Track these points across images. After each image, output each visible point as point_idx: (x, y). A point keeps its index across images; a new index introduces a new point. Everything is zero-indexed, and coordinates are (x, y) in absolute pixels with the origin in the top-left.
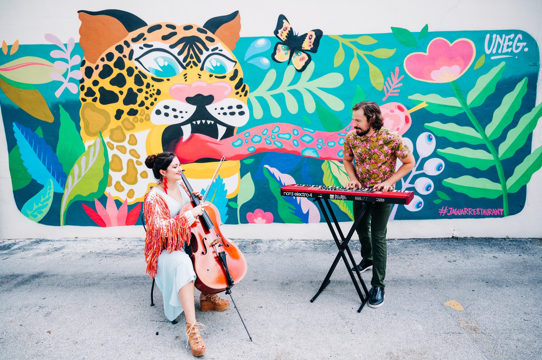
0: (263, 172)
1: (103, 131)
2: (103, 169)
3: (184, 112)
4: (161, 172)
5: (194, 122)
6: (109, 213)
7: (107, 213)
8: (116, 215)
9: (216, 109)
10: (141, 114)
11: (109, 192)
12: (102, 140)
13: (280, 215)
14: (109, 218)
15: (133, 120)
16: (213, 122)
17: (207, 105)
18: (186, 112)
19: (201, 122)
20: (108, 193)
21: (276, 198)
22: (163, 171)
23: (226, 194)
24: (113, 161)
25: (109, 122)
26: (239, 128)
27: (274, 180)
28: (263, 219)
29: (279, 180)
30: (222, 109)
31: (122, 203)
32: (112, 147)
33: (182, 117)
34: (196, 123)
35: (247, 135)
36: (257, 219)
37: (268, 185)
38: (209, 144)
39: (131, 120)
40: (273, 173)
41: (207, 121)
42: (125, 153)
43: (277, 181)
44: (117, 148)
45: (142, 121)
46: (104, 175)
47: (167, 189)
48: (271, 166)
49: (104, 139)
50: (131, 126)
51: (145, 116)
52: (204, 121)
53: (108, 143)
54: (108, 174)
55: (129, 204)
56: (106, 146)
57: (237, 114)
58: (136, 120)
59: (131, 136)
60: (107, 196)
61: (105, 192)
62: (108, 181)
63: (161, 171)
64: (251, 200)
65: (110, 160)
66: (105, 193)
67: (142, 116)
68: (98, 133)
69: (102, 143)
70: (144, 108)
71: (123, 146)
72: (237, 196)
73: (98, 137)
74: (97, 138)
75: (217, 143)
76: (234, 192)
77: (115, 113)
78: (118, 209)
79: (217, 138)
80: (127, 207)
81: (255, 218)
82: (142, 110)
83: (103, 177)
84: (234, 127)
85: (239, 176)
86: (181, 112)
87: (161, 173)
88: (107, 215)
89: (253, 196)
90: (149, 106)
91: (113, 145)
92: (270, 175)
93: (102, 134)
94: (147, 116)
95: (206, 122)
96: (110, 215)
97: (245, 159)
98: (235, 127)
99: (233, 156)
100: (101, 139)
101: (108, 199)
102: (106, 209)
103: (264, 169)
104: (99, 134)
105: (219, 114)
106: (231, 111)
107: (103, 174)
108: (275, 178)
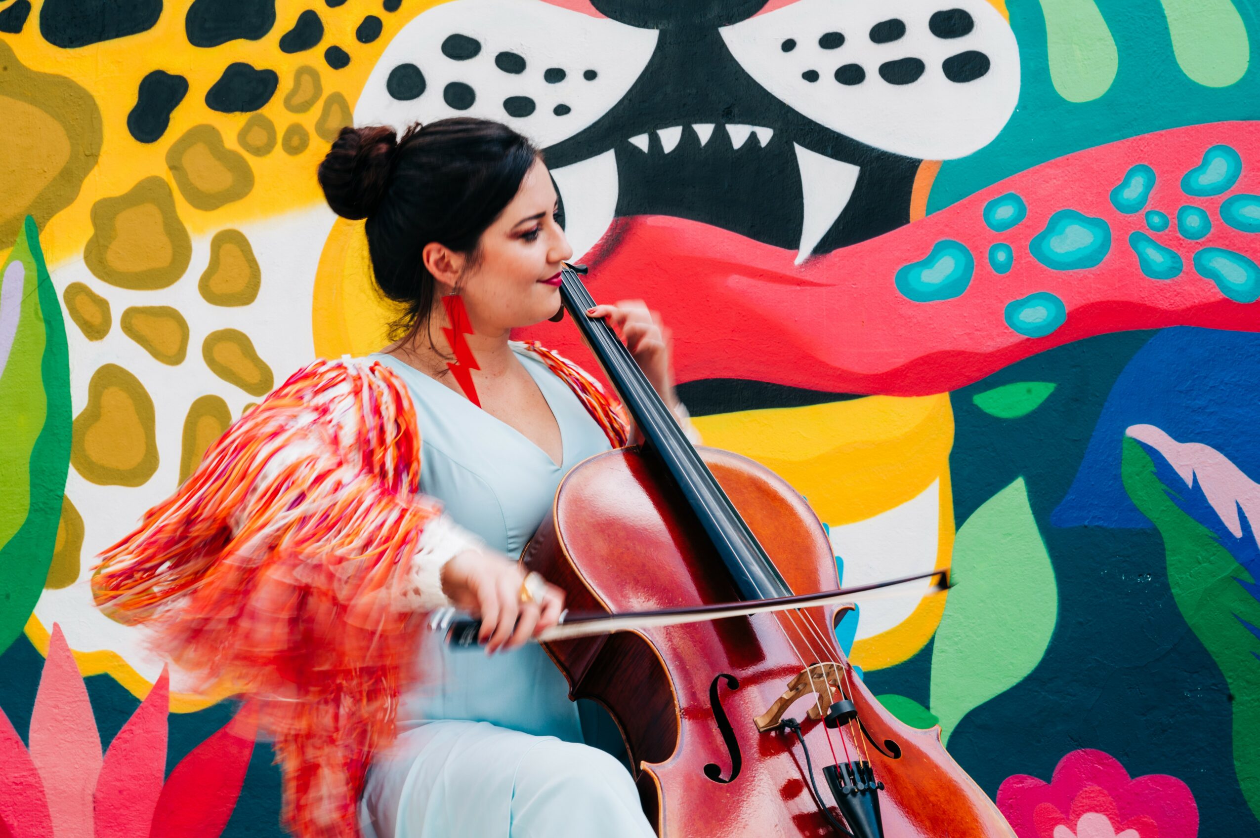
0: (1118, 477)
1: (50, 213)
2: (27, 468)
3: (574, 76)
4: (434, 257)
5: (641, 141)
6: (41, 773)
7: (33, 771)
8: (92, 787)
9: (789, 45)
10: (297, 100)
11: (56, 625)
12: (35, 274)
13: (1247, 795)
14: (45, 806)
15: (242, 137)
16: (765, 135)
17: (732, 20)
18: (590, 75)
19: (689, 137)
20: (50, 630)
21: (1214, 664)
22: (446, 252)
23: (853, 636)
24: (94, 412)
25: (93, 157)
26: (947, 168)
27: (1203, 529)
28: (1118, 830)
29: (1238, 533)
30: (831, 41)
31: (135, 701)
32: (97, 320)
33: (562, 110)
34: (655, 142)
35: (1005, 212)
36: (1074, 830)
37: (1160, 573)
38: (736, 281)
39: (230, 141)
40: (1190, 484)
41: (731, 128)
42: (176, 357)
43: (1223, 544)
44: (128, 327)
45: (295, 141)
46: (34, 509)
47: (473, 372)
48: (1181, 436)
49: (50, 268)
50: (224, 179)
51: (316, 111)
52: (704, 132)
53: (76, 290)
54: (62, 497)
55: (175, 707)
56: (60, 313)
57: (934, 72)
58: (258, 137)
59: (221, 241)
60: (43, 649)
61: (31, 620)
62: (59, 546)
63: (433, 253)
64: (1029, 679)
65: (79, 401)
66: (30, 630)
67: (304, 107)
68: (15, 233)
69: (35, 297)
70: (315, 56)
71: (170, 315)
72: (926, 653)
73: (11, 259)
74: (7, 264)
75: (794, 274)
76: (908, 623)
77: (131, 100)
78: (106, 743)
79: (792, 241)
80: (163, 731)
81: (1058, 822)
82: (303, 71)
83: (21, 518)
84: (913, 165)
85: (942, 506)
86: (555, 75)
87: (431, 267)
88: (30, 785)
89: (1050, 651)
90: (349, 43)
91: (103, 305)
92: (1173, 499)
93: (44, 238)
94: (335, 108)
95: (719, 135)
96: (47, 785)
97: (989, 385)
98: (919, 161)
99: (899, 361)
100: (34, 265)
101: (44, 673)
102: (25, 737)
103: (1127, 453)
104: (22, 239)
105: (811, 76)
106: (894, 51)
107: (27, 501)
108: (1209, 517)
